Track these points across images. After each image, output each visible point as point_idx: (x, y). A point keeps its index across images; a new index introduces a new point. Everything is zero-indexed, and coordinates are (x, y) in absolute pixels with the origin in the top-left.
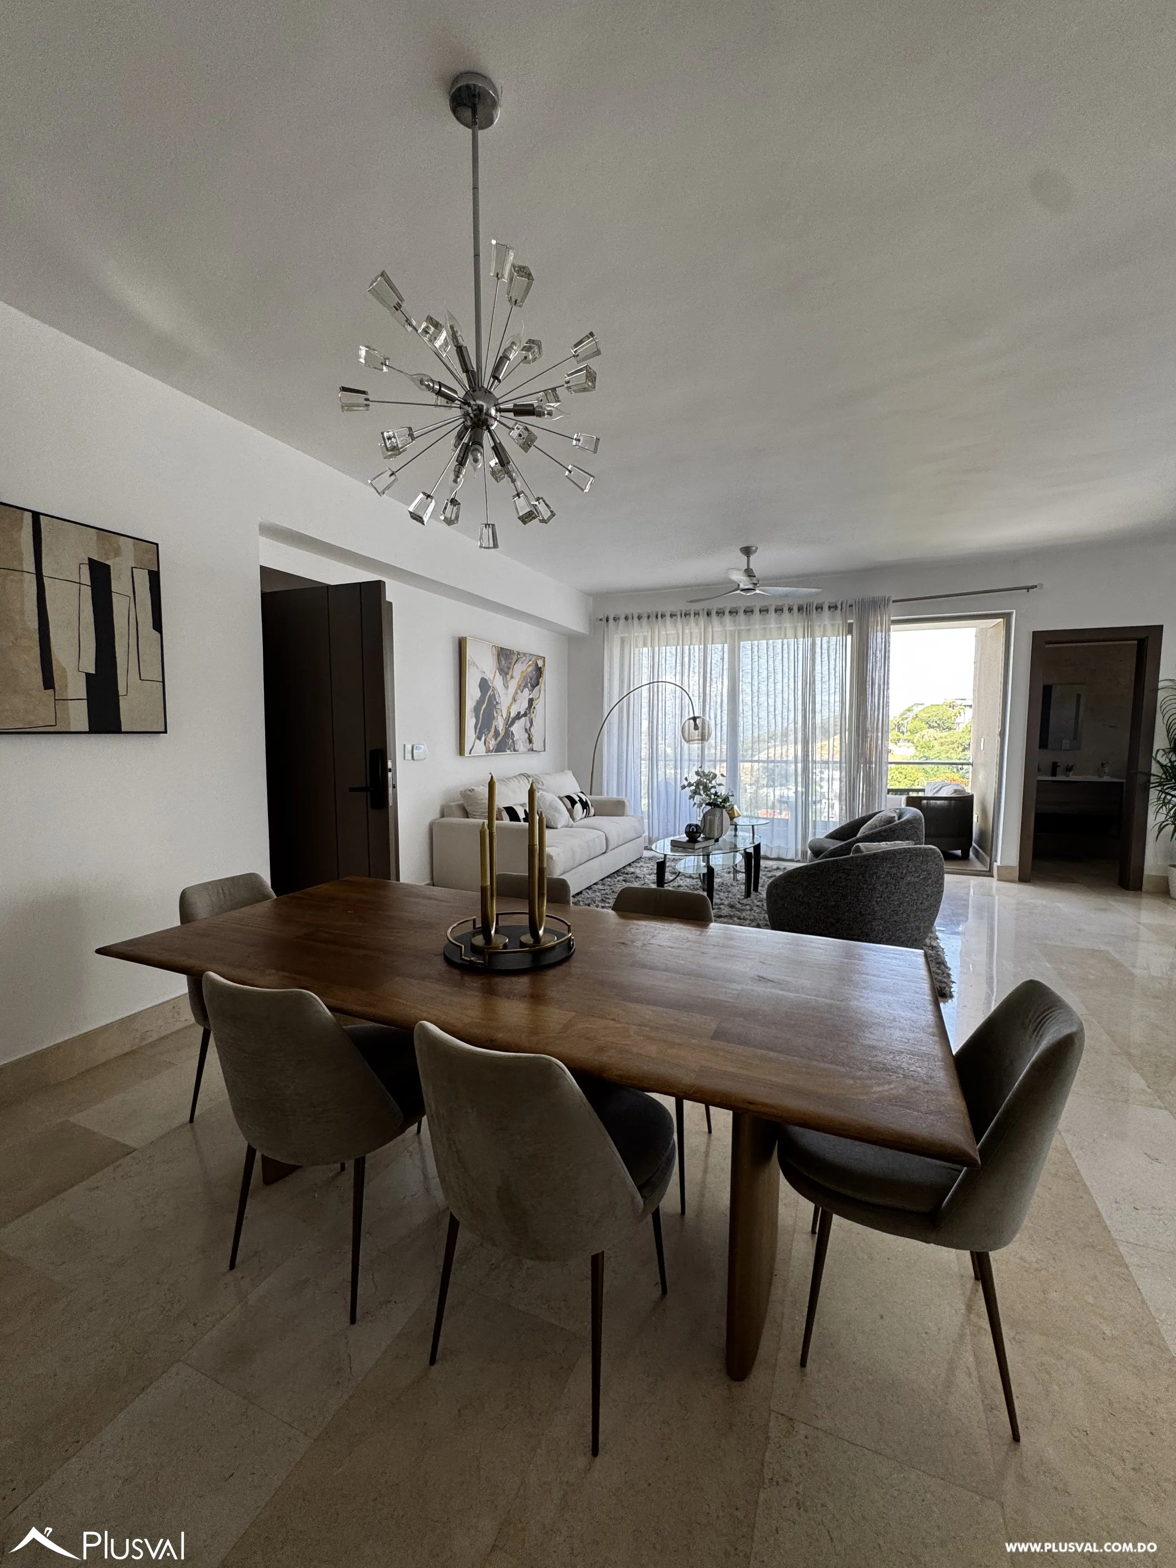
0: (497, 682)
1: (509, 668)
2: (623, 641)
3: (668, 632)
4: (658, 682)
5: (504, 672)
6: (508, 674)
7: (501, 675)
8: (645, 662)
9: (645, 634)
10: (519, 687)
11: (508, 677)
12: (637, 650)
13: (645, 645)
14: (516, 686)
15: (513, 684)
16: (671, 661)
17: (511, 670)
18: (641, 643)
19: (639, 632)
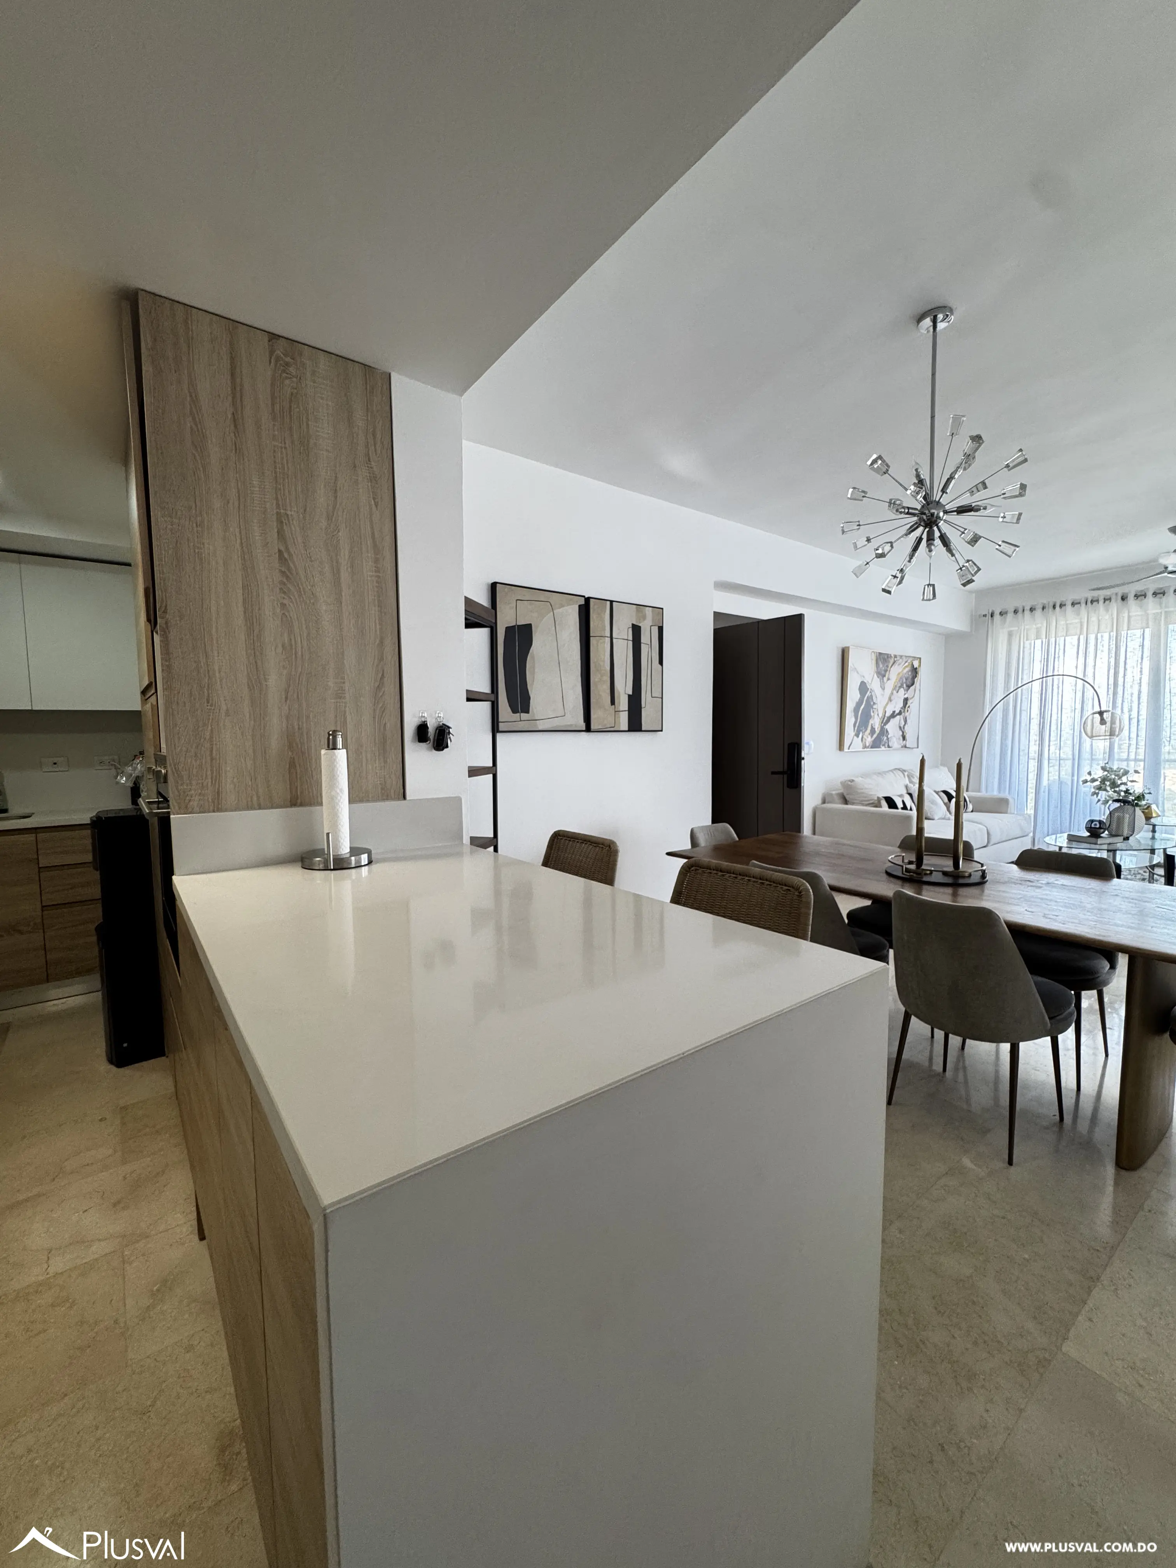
0: (874, 684)
1: (886, 671)
2: (1010, 635)
3: (1068, 622)
4: (1053, 676)
5: (882, 674)
6: (885, 676)
7: (878, 677)
8: (1038, 655)
9: (1039, 625)
10: (894, 689)
11: (885, 679)
12: (1027, 643)
13: (1038, 637)
14: (892, 687)
15: (890, 685)
16: (1071, 651)
17: (888, 673)
18: (1032, 635)
19: (1032, 624)
